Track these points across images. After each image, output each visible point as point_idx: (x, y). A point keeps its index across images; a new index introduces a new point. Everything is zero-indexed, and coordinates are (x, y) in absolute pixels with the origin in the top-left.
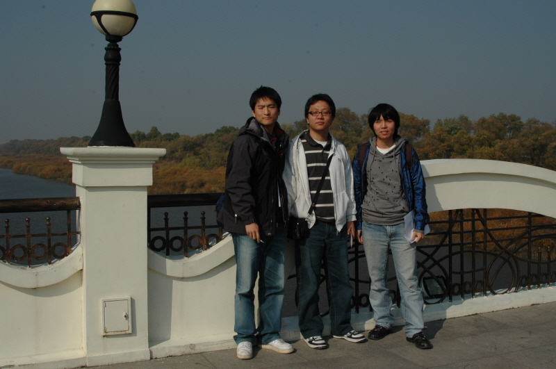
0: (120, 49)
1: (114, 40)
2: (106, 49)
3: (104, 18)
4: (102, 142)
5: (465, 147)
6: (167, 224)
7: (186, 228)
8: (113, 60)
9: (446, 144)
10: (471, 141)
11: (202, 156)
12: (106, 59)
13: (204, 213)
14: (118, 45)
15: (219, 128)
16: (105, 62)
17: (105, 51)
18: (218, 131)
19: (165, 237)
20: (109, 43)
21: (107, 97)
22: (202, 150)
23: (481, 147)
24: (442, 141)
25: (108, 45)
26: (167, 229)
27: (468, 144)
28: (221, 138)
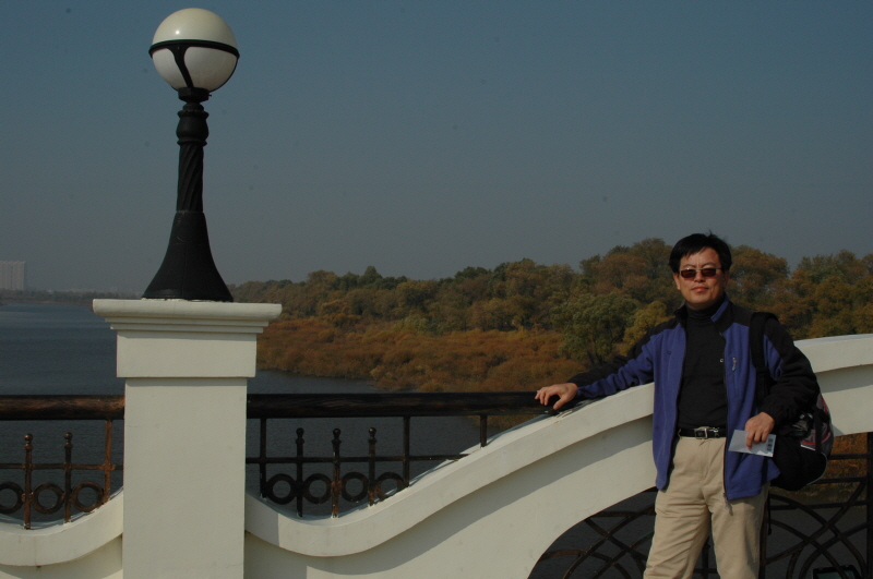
0: (207, 115)
1: (194, 96)
2: (180, 114)
3: (191, 54)
4: (168, 291)
5: (837, 305)
6: (300, 450)
7: (338, 461)
8: (193, 133)
9: (807, 299)
10: (847, 296)
11: (431, 314)
12: (180, 134)
13: (374, 430)
14: (202, 108)
15: (462, 270)
16: (177, 139)
17: (178, 119)
18: (459, 274)
19: (294, 476)
20: (185, 103)
21: (180, 205)
22: (433, 305)
23: (865, 305)
24: (802, 293)
25: (185, 107)
26: (300, 460)
27: (844, 300)
28: (460, 286)
